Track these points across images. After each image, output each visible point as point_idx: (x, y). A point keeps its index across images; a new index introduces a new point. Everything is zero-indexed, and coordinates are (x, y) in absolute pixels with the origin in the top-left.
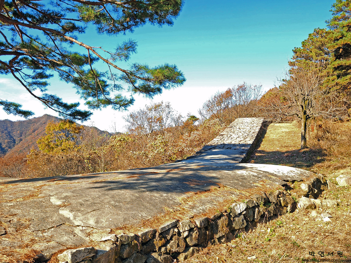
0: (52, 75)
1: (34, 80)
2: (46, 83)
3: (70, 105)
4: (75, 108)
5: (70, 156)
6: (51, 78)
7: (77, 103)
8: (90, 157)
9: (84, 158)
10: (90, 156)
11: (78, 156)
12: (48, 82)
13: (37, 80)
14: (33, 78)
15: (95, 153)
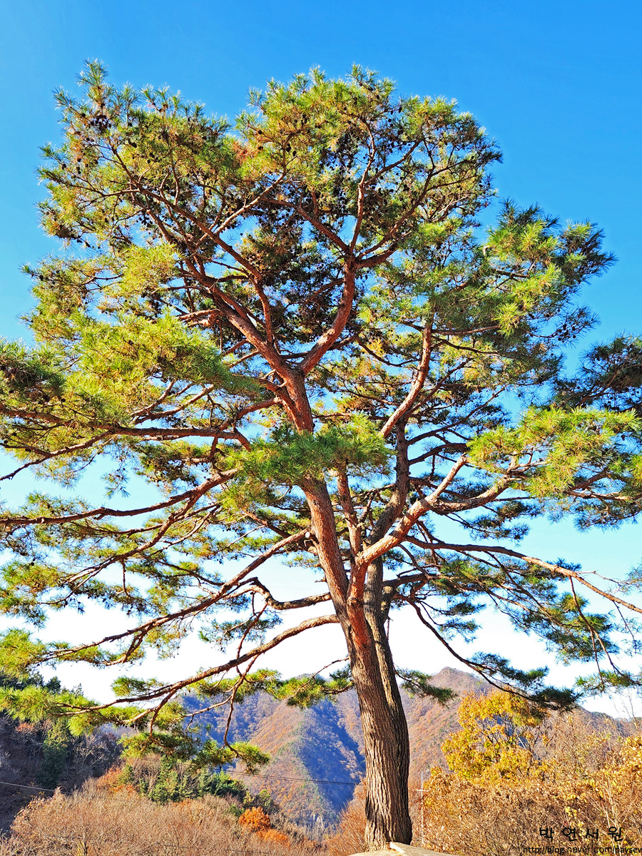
0: (483, 606)
1: (450, 618)
2: (474, 625)
3: (530, 673)
4: (540, 680)
5: (524, 791)
6: (482, 611)
7: (544, 668)
8: (576, 798)
9: (562, 802)
10: (578, 797)
11: (545, 795)
12: (477, 623)
13: (454, 617)
14: (448, 613)
15: (589, 787)
